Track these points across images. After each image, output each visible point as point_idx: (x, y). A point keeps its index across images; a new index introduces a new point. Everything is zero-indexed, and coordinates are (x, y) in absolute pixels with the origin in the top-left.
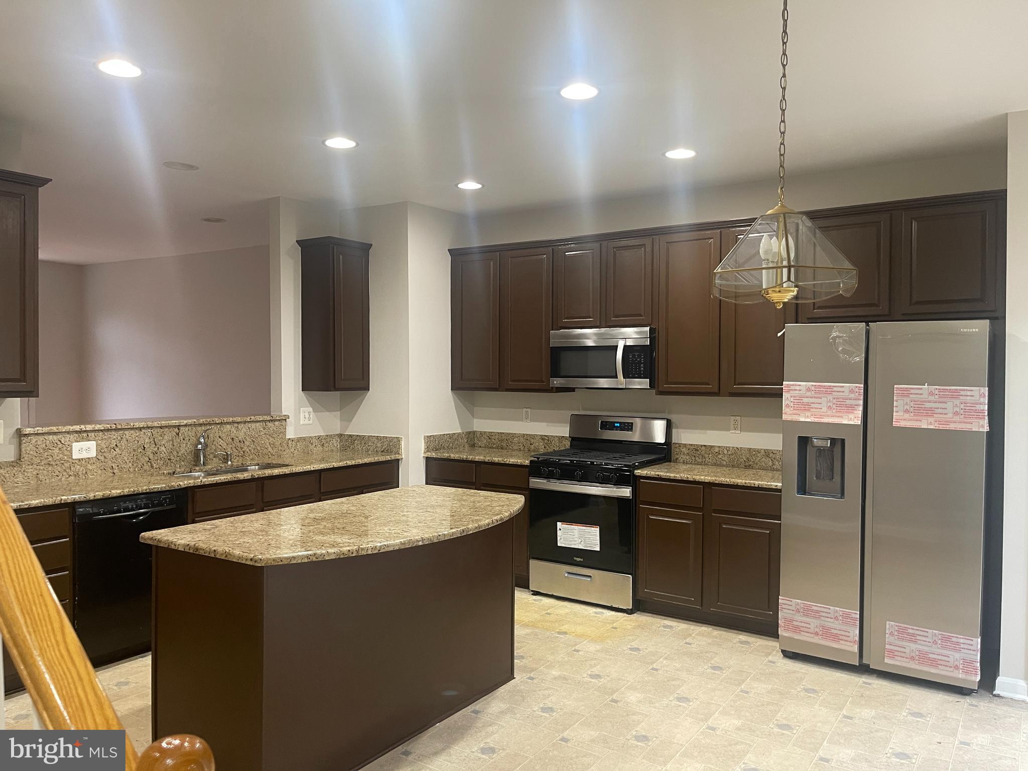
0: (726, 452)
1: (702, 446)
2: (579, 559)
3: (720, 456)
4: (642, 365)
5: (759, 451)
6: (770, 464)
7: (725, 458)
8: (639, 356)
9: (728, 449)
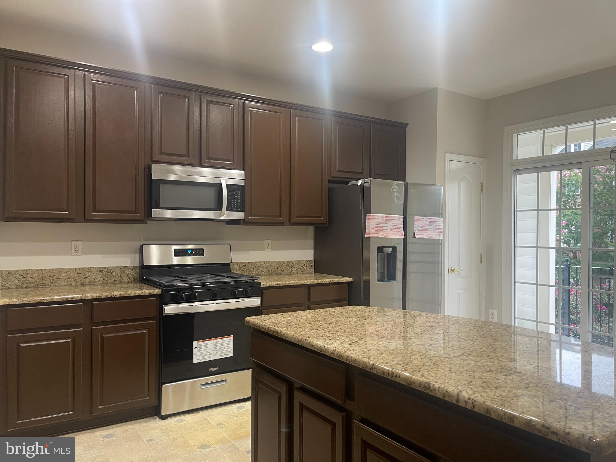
0: (264, 265)
1: (248, 263)
2: (213, 369)
3: (261, 269)
4: (239, 201)
5: (284, 263)
6: (290, 270)
7: (264, 270)
8: (237, 194)
9: (265, 263)
